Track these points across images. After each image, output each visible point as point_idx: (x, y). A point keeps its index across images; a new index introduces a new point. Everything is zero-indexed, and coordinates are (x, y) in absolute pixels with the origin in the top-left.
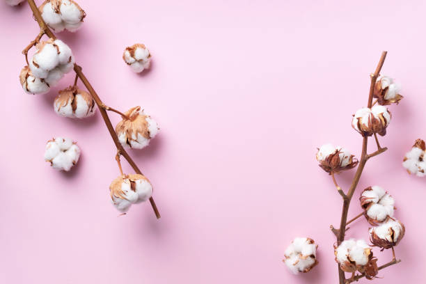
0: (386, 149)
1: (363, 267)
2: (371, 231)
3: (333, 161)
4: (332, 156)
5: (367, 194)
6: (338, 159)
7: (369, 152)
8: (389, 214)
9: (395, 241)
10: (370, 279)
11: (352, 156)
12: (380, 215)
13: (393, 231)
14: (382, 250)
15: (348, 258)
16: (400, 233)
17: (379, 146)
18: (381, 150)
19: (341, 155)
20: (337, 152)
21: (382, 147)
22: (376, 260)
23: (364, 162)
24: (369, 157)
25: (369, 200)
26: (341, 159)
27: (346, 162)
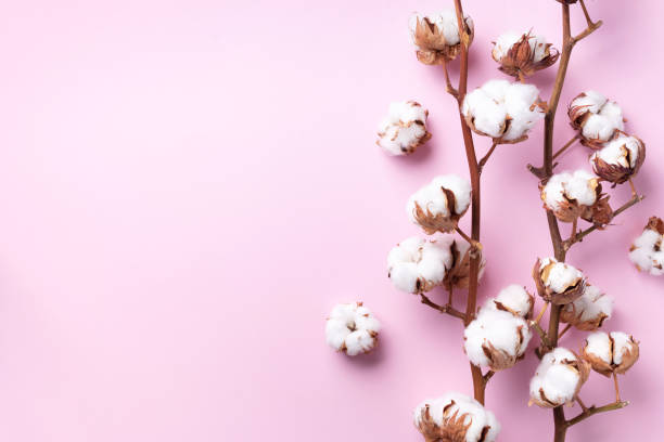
0: (600, 22)
1: (588, 208)
2: (594, 157)
3: (519, 52)
4: (518, 45)
5: (579, 102)
6: (528, 48)
7: (574, 34)
8: (617, 127)
9: (633, 165)
10: (603, 229)
11: (548, 46)
12: (604, 129)
13: (628, 151)
14: (613, 187)
15: (565, 195)
16: (639, 153)
17: (588, 19)
18: (593, 26)
19: (531, 42)
20: (524, 38)
21: (594, 21)
22: (608, 198)
23: (568, 49)
24: (575, 41)
25: (584, 110)
26: (532, 47)
27: (540, 55)
